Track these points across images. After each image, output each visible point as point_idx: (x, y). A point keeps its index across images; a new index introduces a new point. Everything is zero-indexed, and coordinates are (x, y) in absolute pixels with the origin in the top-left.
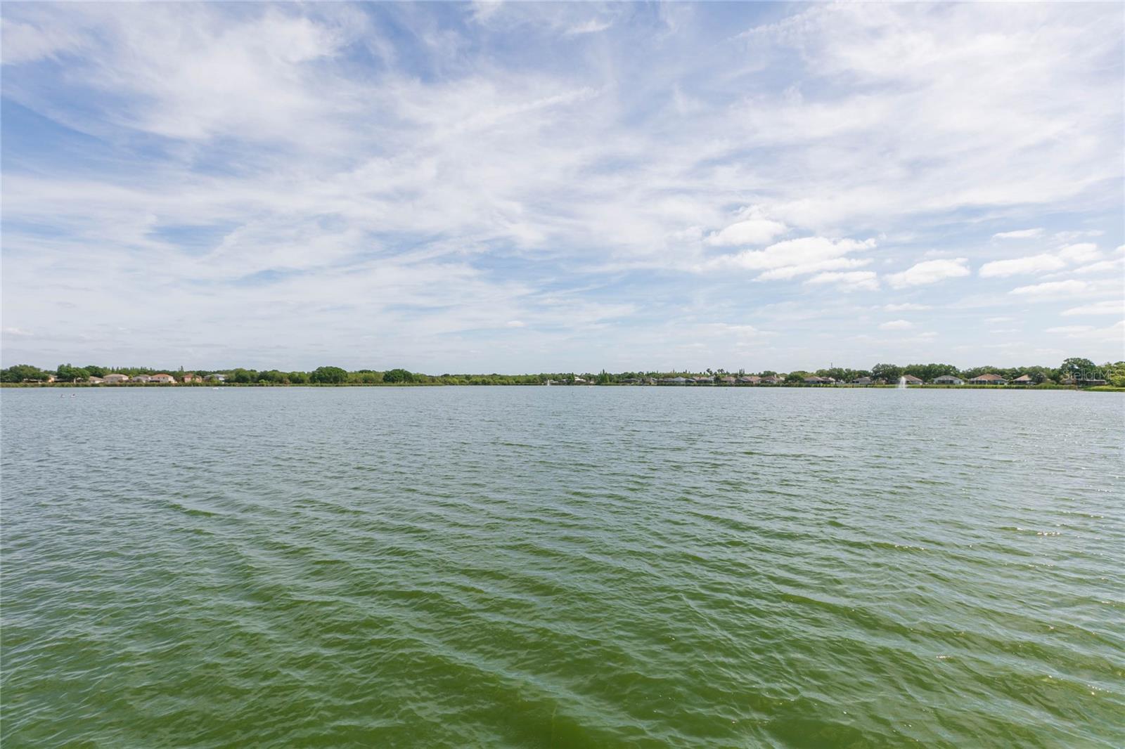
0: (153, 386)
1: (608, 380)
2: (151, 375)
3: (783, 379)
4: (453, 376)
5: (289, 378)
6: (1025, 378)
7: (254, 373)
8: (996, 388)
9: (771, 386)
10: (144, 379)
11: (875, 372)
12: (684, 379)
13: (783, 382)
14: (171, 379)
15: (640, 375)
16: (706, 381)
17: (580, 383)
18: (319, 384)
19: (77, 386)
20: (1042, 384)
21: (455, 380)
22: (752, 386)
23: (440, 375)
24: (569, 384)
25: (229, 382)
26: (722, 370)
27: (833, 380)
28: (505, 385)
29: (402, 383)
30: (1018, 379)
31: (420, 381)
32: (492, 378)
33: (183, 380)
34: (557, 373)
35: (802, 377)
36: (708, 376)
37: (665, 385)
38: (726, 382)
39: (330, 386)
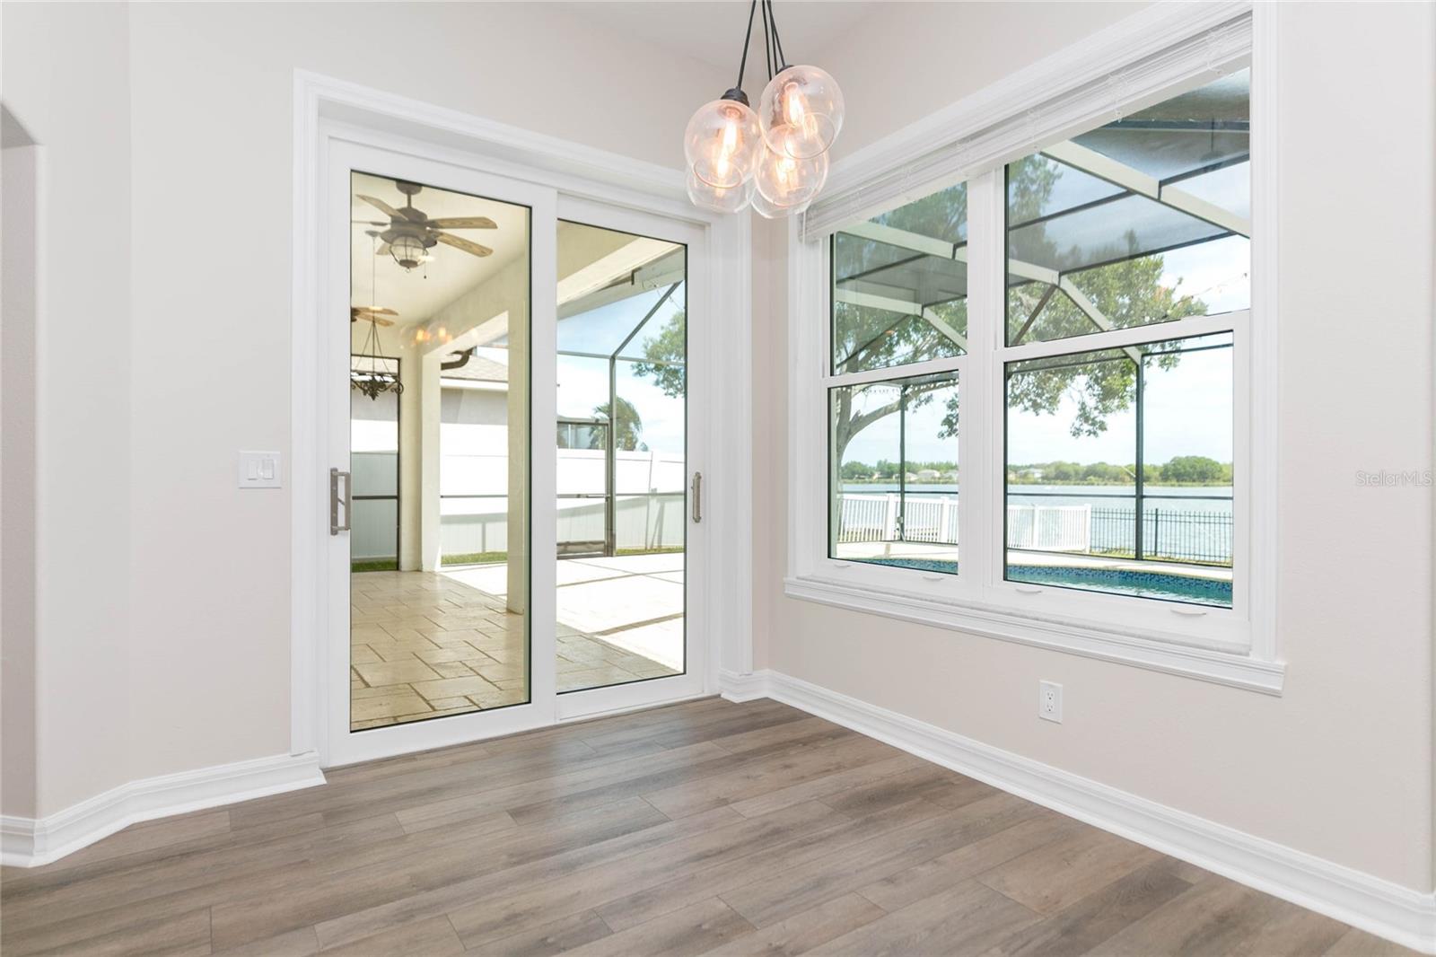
7: (1077, 467)
18: (1176, 484)
39: (1192, 486)
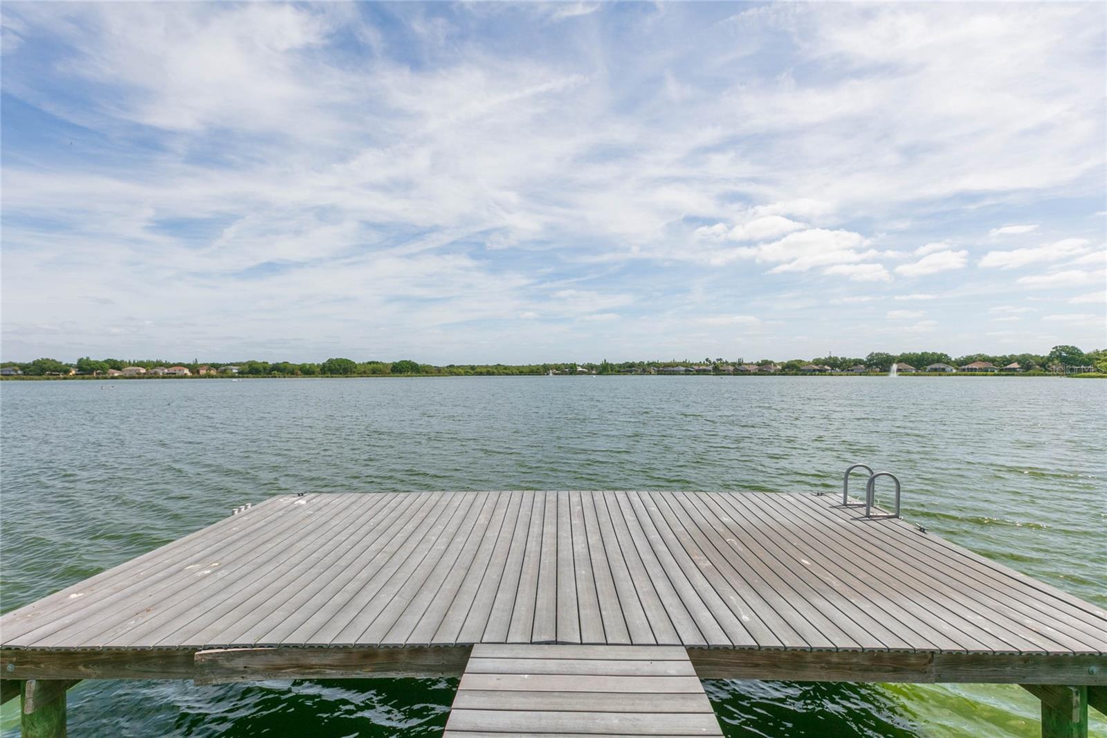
0: (170, 378)
1: (610, 369)
2: (167, 368)
3: (780, 367)
4: (459, 367)
5: (301, 370)
6: (1015, 365)
7: (265, 365)
8: (986, 375)
9: (768, 375)
10: (160, 372)
11: (870, 360)
12: (684, 369)
13: (779, 370)
14: (186, 371)
15: (641, 364)
16: (704, 370)
17: (582, 373)
18: (329, 375)
19: (98, 378)
20: (1031, 372)
21: (460, 370)
22: (749, 375)
23: (446, 365)
24: (571, 374)
25: (242, 374)
26: (721, 359)
27: (829, 368)
28: (509, 375)
29: (409, 374)
30: (1008, 367)
31: (427, 372)
32: (496, 369)
33: (198, 372)
34: (560, 363)
35: (798, 365)
36: (707, 366)
37: (665, 374)
38: (724, 371)
39: (339, 377)
